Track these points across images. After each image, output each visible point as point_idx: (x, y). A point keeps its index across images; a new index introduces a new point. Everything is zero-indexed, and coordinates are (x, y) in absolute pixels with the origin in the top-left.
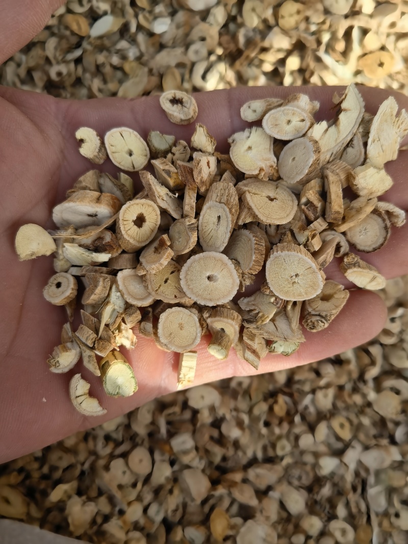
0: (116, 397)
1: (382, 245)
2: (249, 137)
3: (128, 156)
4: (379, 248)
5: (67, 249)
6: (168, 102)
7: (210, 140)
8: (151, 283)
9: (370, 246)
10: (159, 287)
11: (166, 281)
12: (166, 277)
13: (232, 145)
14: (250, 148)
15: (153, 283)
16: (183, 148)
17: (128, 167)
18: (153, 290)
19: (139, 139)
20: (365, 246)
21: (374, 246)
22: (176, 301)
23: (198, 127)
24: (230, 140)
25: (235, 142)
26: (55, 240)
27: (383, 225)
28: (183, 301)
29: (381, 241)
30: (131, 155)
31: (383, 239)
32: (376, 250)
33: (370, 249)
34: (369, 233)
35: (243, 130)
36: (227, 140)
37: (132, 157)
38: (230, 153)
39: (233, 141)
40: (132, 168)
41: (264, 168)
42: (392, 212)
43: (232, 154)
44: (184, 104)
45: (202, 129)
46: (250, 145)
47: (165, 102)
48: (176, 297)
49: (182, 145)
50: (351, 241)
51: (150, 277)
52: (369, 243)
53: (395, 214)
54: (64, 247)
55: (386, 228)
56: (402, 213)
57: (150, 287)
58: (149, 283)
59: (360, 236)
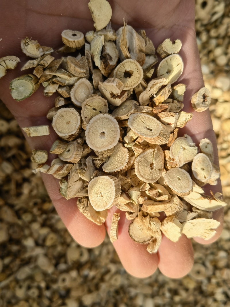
0: (10, 88)
1: (134, 240)
2: (190, 146)
3: (166, 71)
4: (132, 238)
5: (100, 37)
6: (204, 93)
7: (184, 123)
8: (91, 100)
9: (133, 233)
10: (89, 106)
11: (94, 109)
12: (97, 109)
13: (184, 138)
14: (184, 149)
15: (91, 101)
16: (179, 107)
17: (159, 73)
18: (87, 102)
19: (178, 76)
20: (132, 230)
21: (133, 236)
22: (83, 119)
23: (191, 114)
24: (186, 135)
25: (186, 139)
26: (105, 28)
27: (146, 240)
28: (85, 123)
29: (136, 239)
30: (167, 73)
31: (137, 241)
32: (131, 237)
33: (131, 234)
34: (140, 232)
35: (193, 142)
36: (185, 134)
37: (166, 74)
38: (179, 138)
39: (186, 138)
40: (160, 75)
41: (175, 161)
42: (156, 245)
43: (179, 139)
44: (203, 102)
45: (190, 117)
46: (186, 149)
47: (204, 90)
48: (86, 117)
49: (181, 106)
50: (134, 221)
51: (94, 99)
52: (134, 232)
53: (155, 246)
54: (101, 35)
55: (145, 242)
56: (155, 251)
57: (89, 99)
58: (91, 99)
59: (138, 226)
